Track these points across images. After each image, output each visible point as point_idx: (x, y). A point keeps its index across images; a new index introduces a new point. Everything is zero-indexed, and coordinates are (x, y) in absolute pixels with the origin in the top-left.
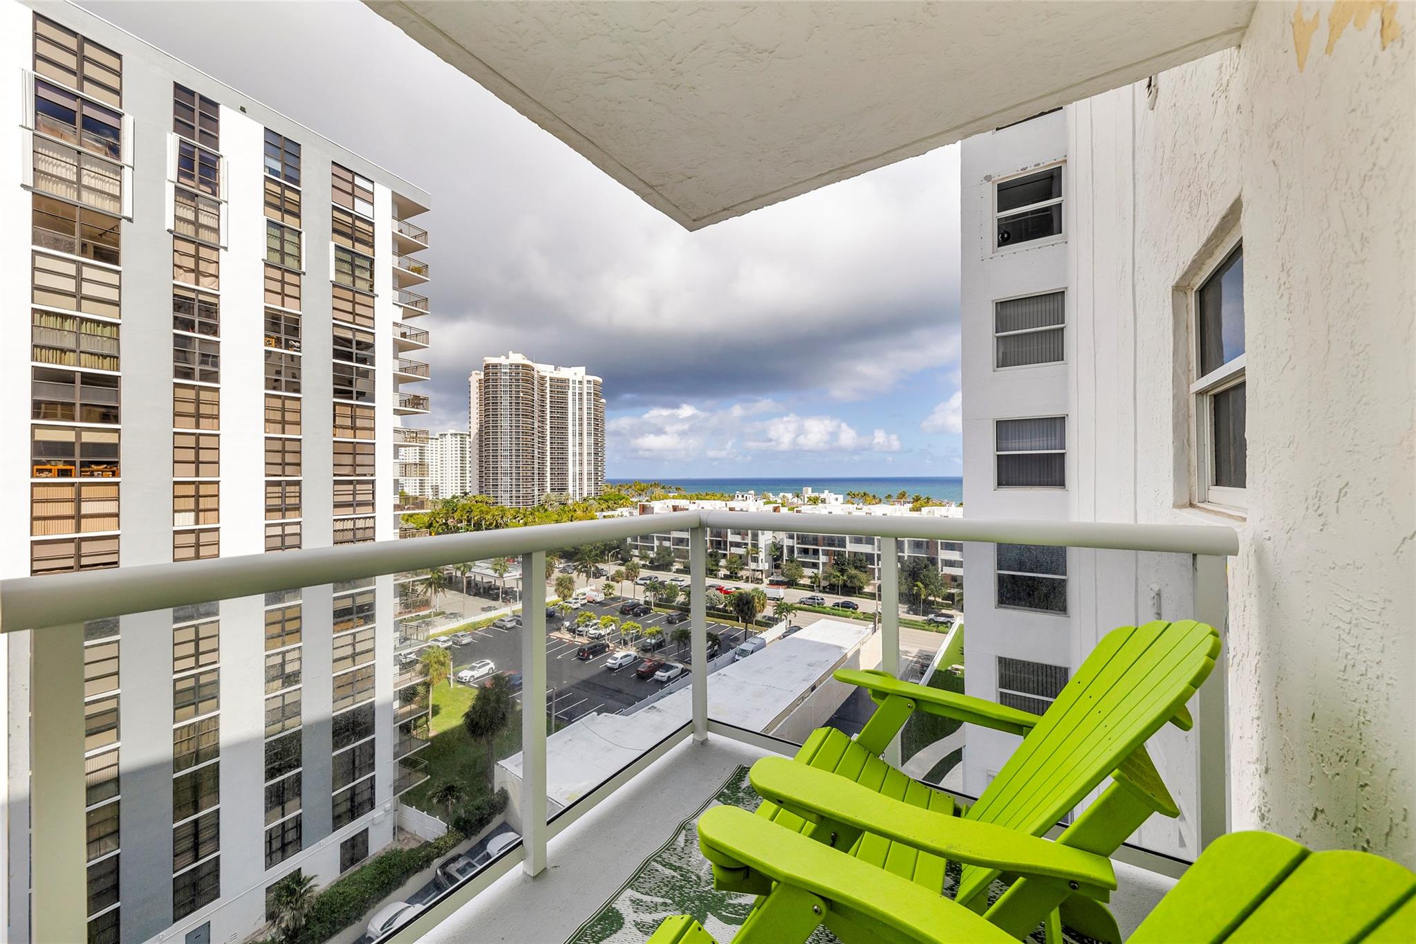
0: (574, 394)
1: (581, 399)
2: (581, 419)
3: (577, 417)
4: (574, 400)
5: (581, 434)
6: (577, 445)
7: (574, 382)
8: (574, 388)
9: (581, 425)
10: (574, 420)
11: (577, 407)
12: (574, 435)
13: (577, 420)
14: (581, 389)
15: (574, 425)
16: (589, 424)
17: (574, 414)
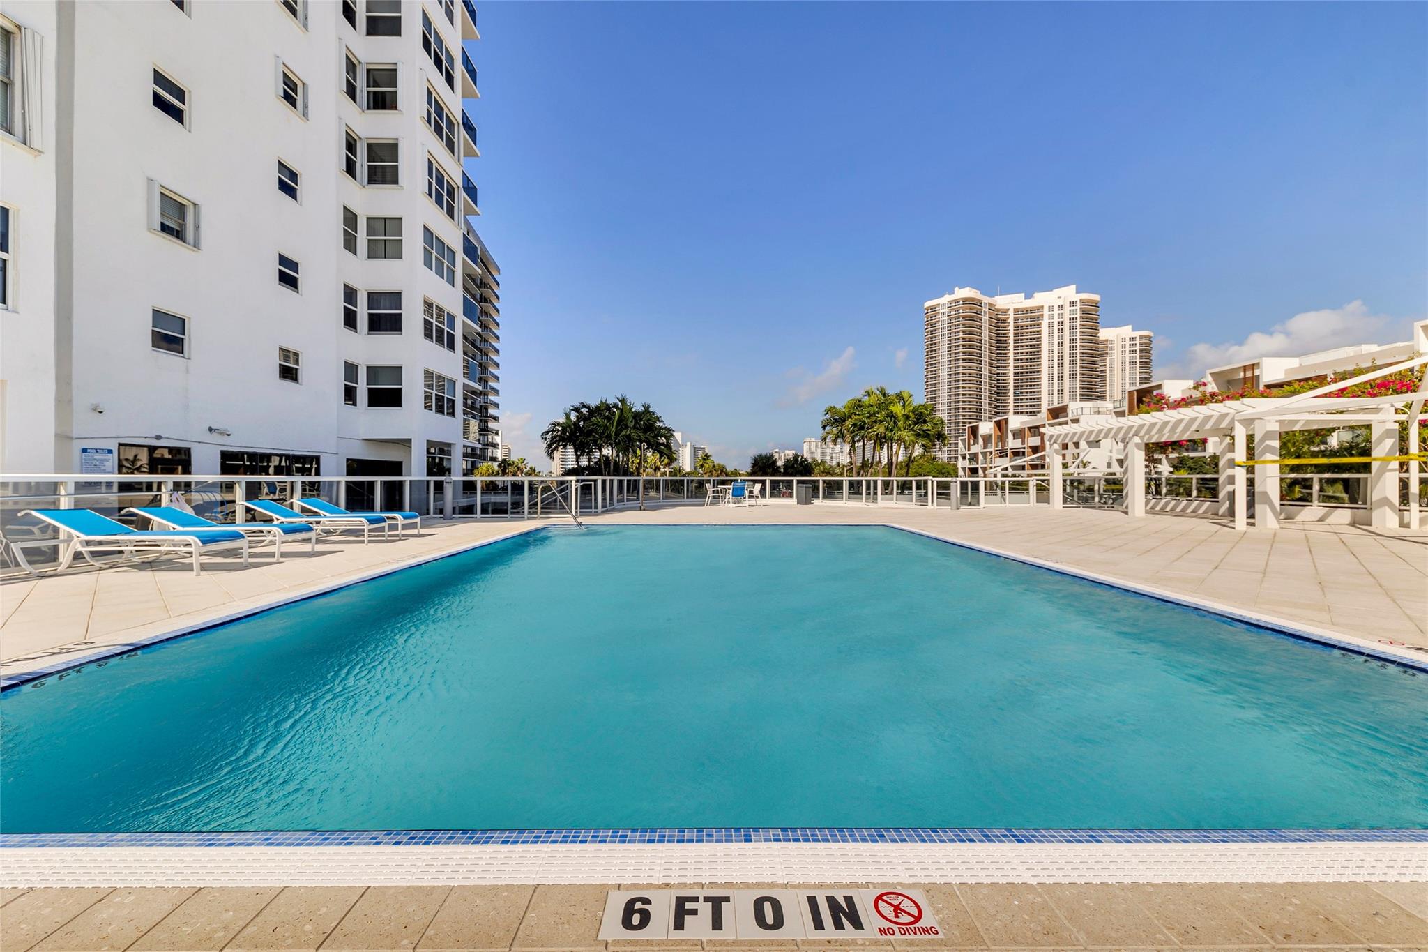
0: (1051, 325)
1: (1061, 330)
2: (1061, 357)
3: (1056, 355)
4: (1051, 333)
5: (1061, 378)
6: (1056, 392)
7: (1051, 308)
8: (1051, 317)
9: (1061, 365)
10: (1050, 359)
11: (1056, 340)
12: (1051, 379)
13: (1056, 358)
14: (1060, 315)
15: (1050, 367)
16: (1073, 362)
17: (1050, 352)
